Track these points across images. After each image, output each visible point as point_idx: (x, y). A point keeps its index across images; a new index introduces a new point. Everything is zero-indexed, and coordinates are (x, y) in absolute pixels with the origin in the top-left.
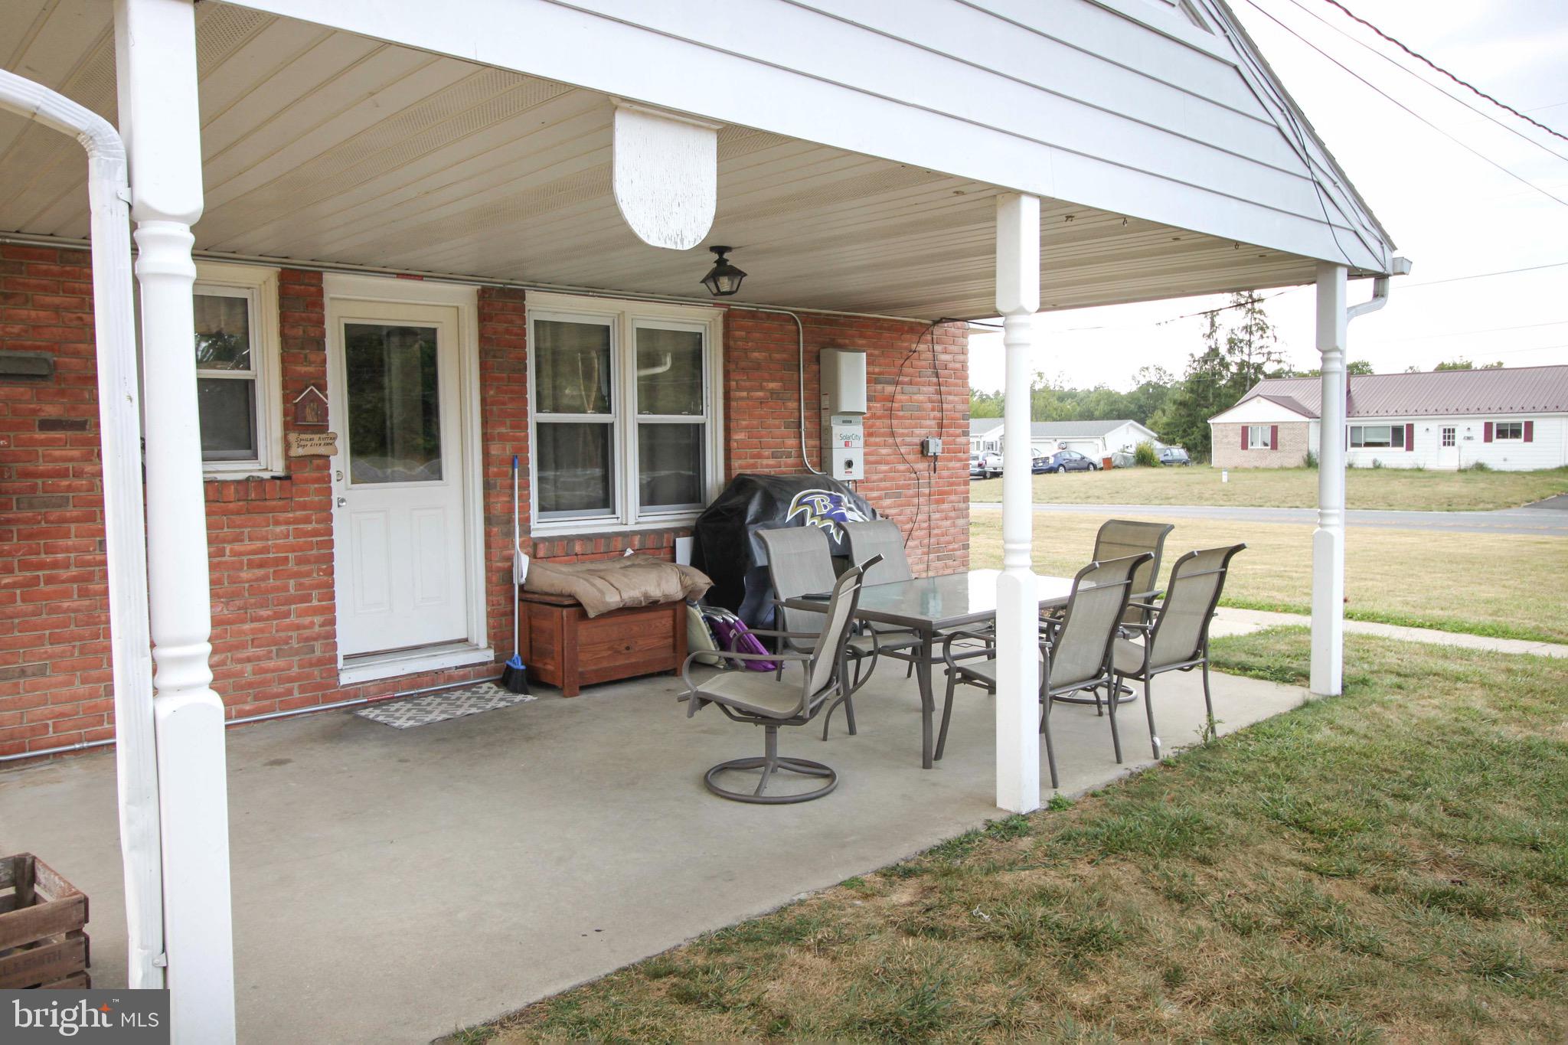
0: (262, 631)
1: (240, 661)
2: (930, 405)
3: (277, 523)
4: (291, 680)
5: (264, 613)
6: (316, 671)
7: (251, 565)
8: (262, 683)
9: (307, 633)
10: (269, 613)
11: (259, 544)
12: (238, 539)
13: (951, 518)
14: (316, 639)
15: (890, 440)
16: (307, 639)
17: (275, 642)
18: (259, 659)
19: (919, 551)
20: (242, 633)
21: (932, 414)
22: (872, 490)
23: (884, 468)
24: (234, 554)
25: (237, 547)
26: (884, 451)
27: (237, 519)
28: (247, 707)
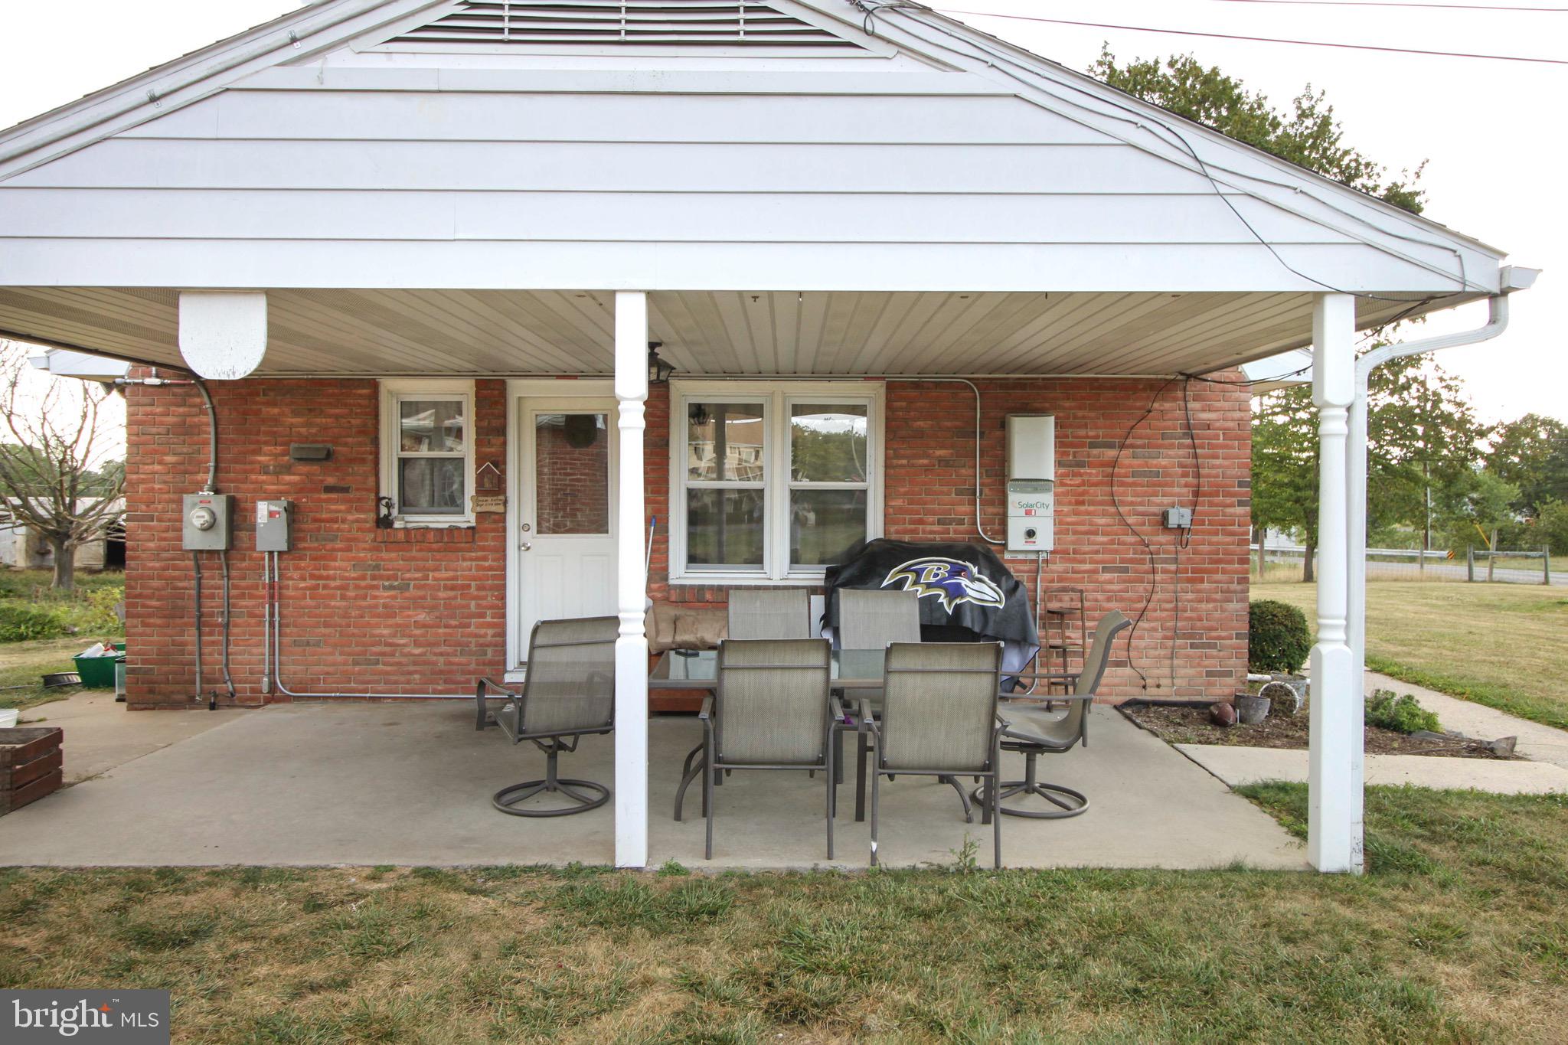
0: (450, 635)
1: (436, 654)
2: (1179, 470)
3: (464, 559)
4: (470, 673)
5: (453, 622)
6: (488, 669)
7: (446, 588)
8: (450, 672)
9: (481, 640)
10: (457, 623)
11: (451, 574)
12: (437, 569)
13: (1215, 601)
14: (487, 646)
15: (1112, 509)
16: (481, 645)
17: (459, 644)
18: (448, 654)
19: (1160, 635)
20: (437, 634)
21: (1183, 480)
22: (1083, 562)
23: (1101, 539)
24: (435, 579)
25: (437, 575)
26: (1101, 521)
27: (438, 555)
28: (440, 688)
